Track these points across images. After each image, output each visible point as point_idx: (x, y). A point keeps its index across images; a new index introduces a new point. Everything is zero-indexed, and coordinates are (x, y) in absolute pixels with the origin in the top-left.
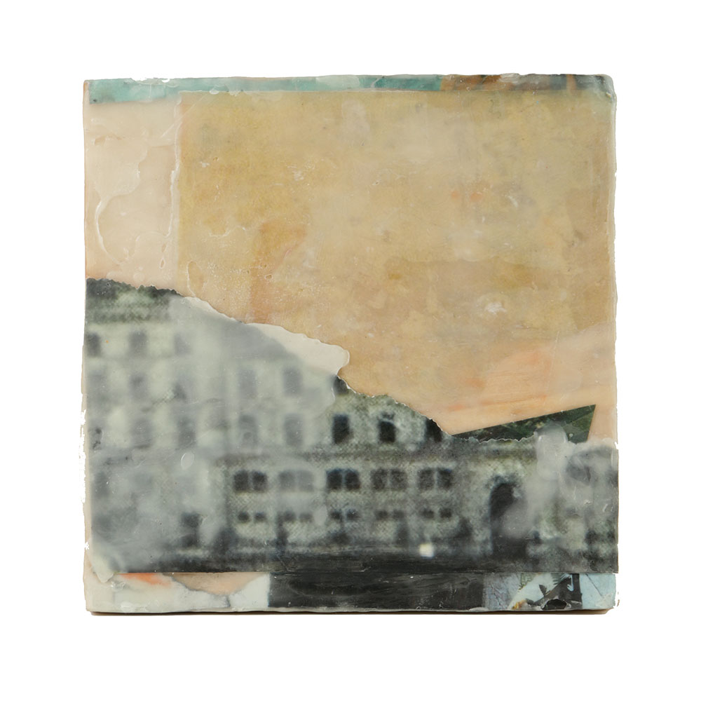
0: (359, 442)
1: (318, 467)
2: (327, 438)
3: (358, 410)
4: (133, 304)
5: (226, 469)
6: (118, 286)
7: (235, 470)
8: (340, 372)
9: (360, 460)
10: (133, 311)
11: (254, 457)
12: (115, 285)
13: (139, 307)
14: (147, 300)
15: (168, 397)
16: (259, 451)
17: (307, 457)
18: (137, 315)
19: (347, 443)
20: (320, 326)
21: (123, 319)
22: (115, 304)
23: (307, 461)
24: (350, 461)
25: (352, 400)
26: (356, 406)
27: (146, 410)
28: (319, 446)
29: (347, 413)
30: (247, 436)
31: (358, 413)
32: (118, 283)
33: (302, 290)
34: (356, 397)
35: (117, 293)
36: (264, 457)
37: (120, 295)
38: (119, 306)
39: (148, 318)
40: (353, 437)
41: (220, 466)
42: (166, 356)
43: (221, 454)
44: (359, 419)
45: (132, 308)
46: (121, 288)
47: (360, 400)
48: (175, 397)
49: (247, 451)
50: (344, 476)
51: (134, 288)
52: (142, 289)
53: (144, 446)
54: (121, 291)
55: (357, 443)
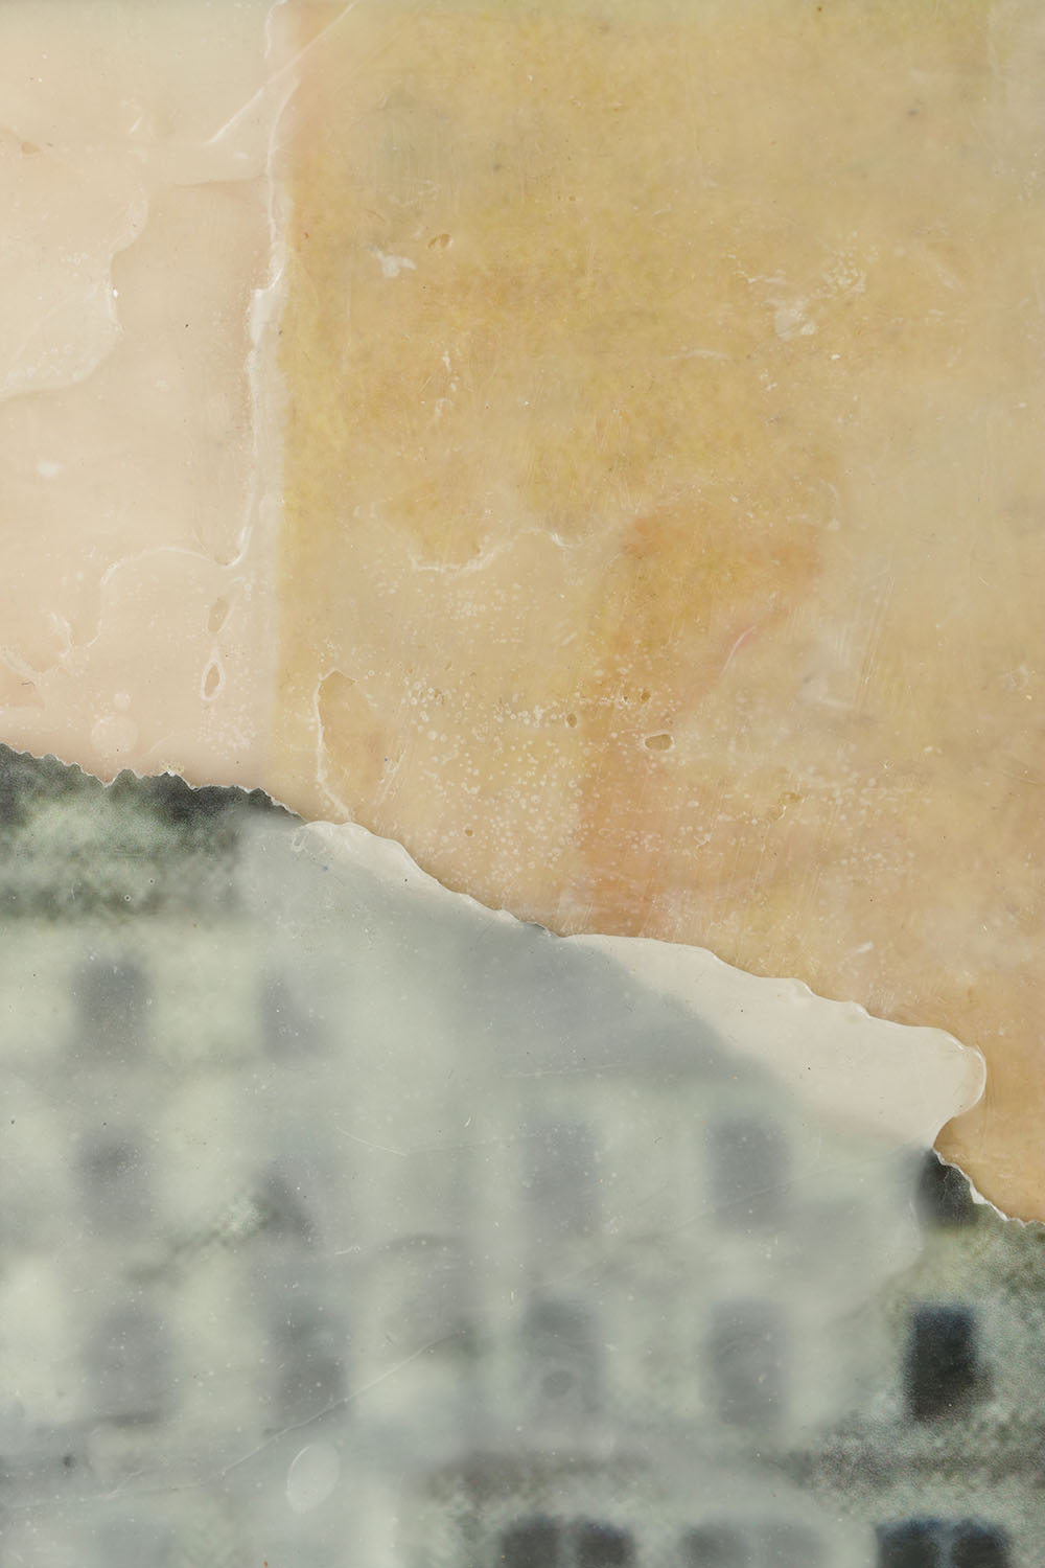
0: (1014, 1417)
1: (844, 1510)
2: (881, 1396)
3: (1014, 1290)
4: (89, 846)
5: (468, 1507)
6: (28, 772)
7: (505, 1512)
8: (946, 1135)
9: (1013, 1486)
10: (89, 876)
11: (584, 1467)
12: (14, 769)
13: (114, 858)
14: (146, 829)
15: (235, 1226)
16: (604, 1443)
17: (800, 1468)
18: (105, 892)
19: (966, 1417)
20: (867, 947)
21: (47, 906)
22: (17, 845)
23: (801, 1484)
24: (973, 1489)
25: (992, 1248)
26: (1006, 1271)
27: (146, 1276)
28: (849, 1426)
29: (969, 1300)
30: (556, 1385)
31: (1014, 1301)
32: (28, 760)
33: (795, 798)
34: (1008, 1237)
35: (23, 799)
36: (625, 1468)
37: (33, 808)
38: (31, 855)
39: (154, 904)
40: (989, 1395)
41: (445, 1499)
42: (227, 1060)
43: (446, 1447)
44: (1016, 1326)
45: (85, 863)
46: (40, 781)
47: (1024, 1249)
48: (264, 1225)
49: (555, 1440)
50: (946, 1546)
51: (93, 783)
52: (125, 787)
53: (137, 1418)
54: (41, 792)
55: (1004, 1417)
